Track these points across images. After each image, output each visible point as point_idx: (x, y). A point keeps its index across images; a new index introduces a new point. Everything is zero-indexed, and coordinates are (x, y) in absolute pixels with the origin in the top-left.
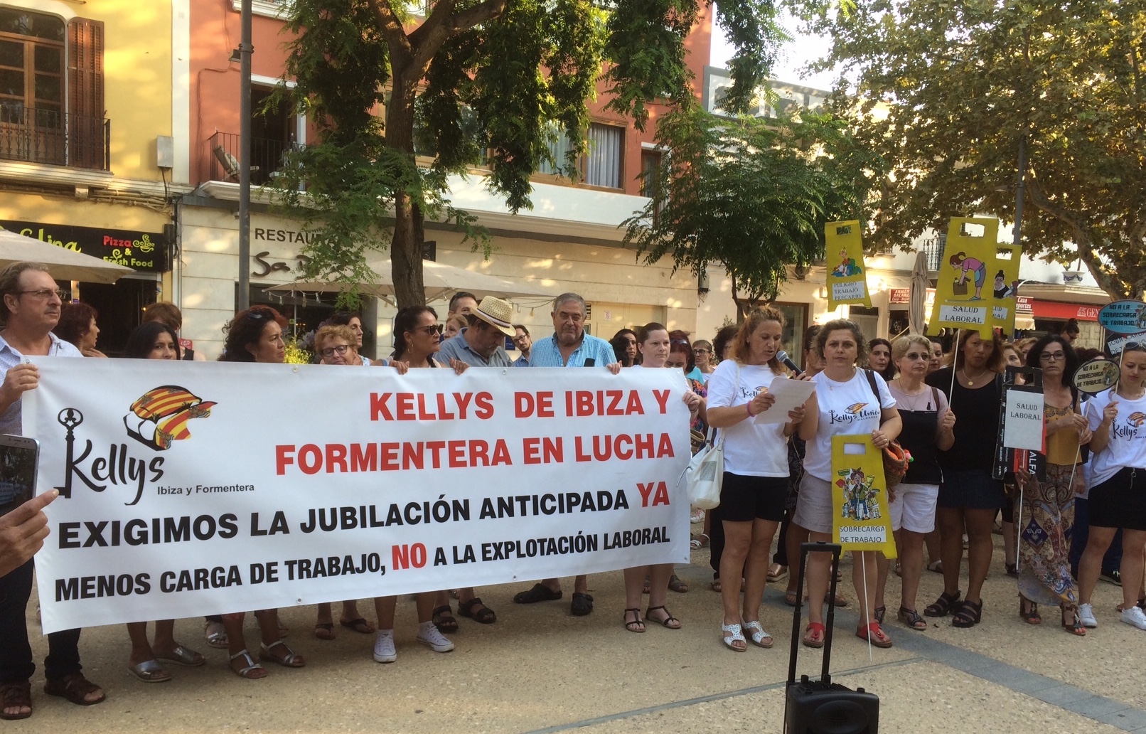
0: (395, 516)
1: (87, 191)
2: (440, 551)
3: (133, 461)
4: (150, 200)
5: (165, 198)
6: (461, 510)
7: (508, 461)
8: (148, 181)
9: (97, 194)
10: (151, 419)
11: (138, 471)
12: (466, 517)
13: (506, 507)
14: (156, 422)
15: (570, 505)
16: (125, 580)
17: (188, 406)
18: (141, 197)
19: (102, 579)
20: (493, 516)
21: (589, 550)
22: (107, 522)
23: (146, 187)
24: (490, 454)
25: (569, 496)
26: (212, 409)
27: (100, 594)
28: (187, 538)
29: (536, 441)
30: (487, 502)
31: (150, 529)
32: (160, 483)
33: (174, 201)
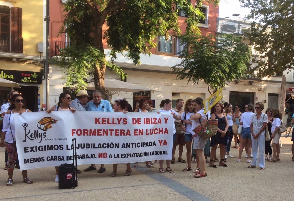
0: (100, 146)
1: (16, 59)
2: (111, 155)
3: (39, 134)
4: (36, 62)
5: (41, 61)
6: (117, 146)
7: (130, 134)
8: (36, 56)
9: (19, 60)
10: (43, 124)
11: (41, 136)
12: (118, 147)
13: (128, 146)
14: (44, 125)
15: (143, 145)
16: (39, 159)
17: (51, 121)
18: (33, 61)
19: (34, 159)
20: (125, 147)
21: (147, 156)
22: (34, 147)
23: (35, 58)
24: (125, 133)
25: (143, 143)
26: (57, 122)
27: (34, 162)
28: (52, 149)
29: (137, 130)
30: (124, 144)
31: (44, 148)
32: (45, 138)
33: (44, 62)
